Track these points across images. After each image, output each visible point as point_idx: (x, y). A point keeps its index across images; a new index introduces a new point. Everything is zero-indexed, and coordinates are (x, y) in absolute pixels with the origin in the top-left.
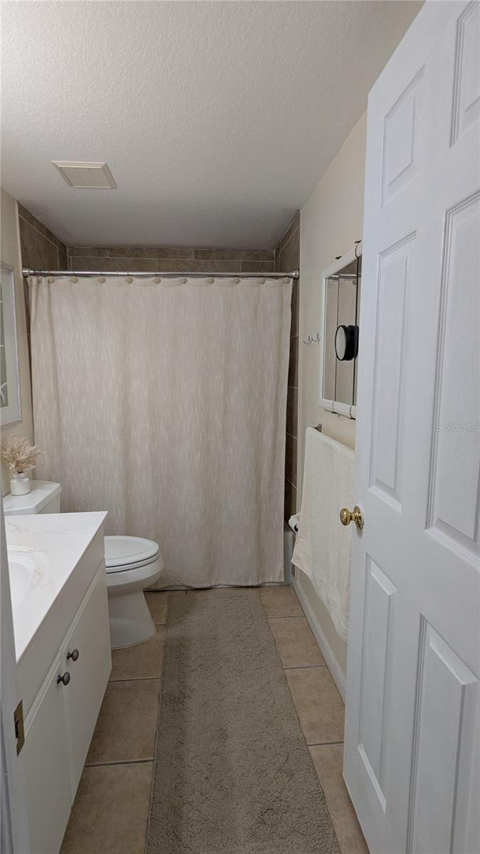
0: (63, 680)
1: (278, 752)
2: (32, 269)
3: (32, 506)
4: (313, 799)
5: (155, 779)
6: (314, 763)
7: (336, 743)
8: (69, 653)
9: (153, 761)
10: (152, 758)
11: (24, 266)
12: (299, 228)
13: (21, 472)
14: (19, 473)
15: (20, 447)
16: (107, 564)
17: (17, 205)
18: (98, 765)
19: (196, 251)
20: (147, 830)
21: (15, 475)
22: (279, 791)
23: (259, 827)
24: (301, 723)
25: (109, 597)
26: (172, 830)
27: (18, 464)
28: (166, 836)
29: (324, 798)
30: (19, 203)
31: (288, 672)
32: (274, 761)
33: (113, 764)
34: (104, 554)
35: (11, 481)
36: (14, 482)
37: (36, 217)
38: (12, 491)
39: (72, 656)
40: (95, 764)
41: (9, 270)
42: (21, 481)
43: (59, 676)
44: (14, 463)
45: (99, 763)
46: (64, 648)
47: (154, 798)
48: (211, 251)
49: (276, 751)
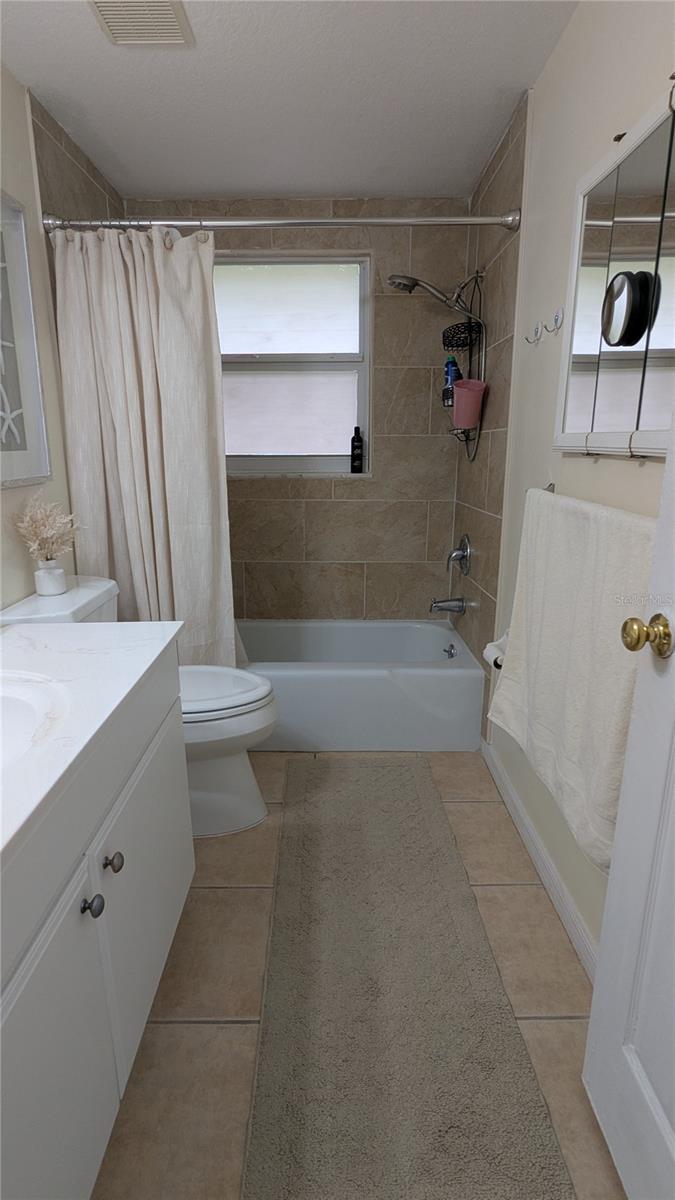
0: (91, 908)
1: (466, 1026)
2: (59, 218)
3: (68, 612)
4: (530, 1117)
5: (261, 1053)
6: (529, 1050)
7: (565, 1018)
8: (107, 858)
9: (259, 1022)
10: (258, 1019)
11: (46, 213)
12: (525, 128)
13: (51, 559)
14: (48, 560)
15: (48, 517)
16: (184, 709)
17: (28, 96)
18: (171, 1022)
19: (335, 203)
20: (246, 1142)
21: (41, 564)
22: (470, 1095)
23: (435, 1157)
24: (503, 978)
25: (189, 760)
26: (287, 1146)
27: (43, 543)
28: (277, 1158)
29: (548, 1115)
30: (30, 94)
31: (478, 891)
32: (459, 1041)
33: (195, 1022)
34: (179, 692)
35: (36, 573)
36: (40, 574)
37: (66, 130)
38: (38, 590)
39: (112, 864)
40: (167, 1019)
41: (16, 211)
42: (50, 573)
43: (85, 901)
44: (38, 542)
45: (173, 1019)
46: (96, 851)
47: (258, 1087)
48: (361, 201)
49: (461, 1023)
